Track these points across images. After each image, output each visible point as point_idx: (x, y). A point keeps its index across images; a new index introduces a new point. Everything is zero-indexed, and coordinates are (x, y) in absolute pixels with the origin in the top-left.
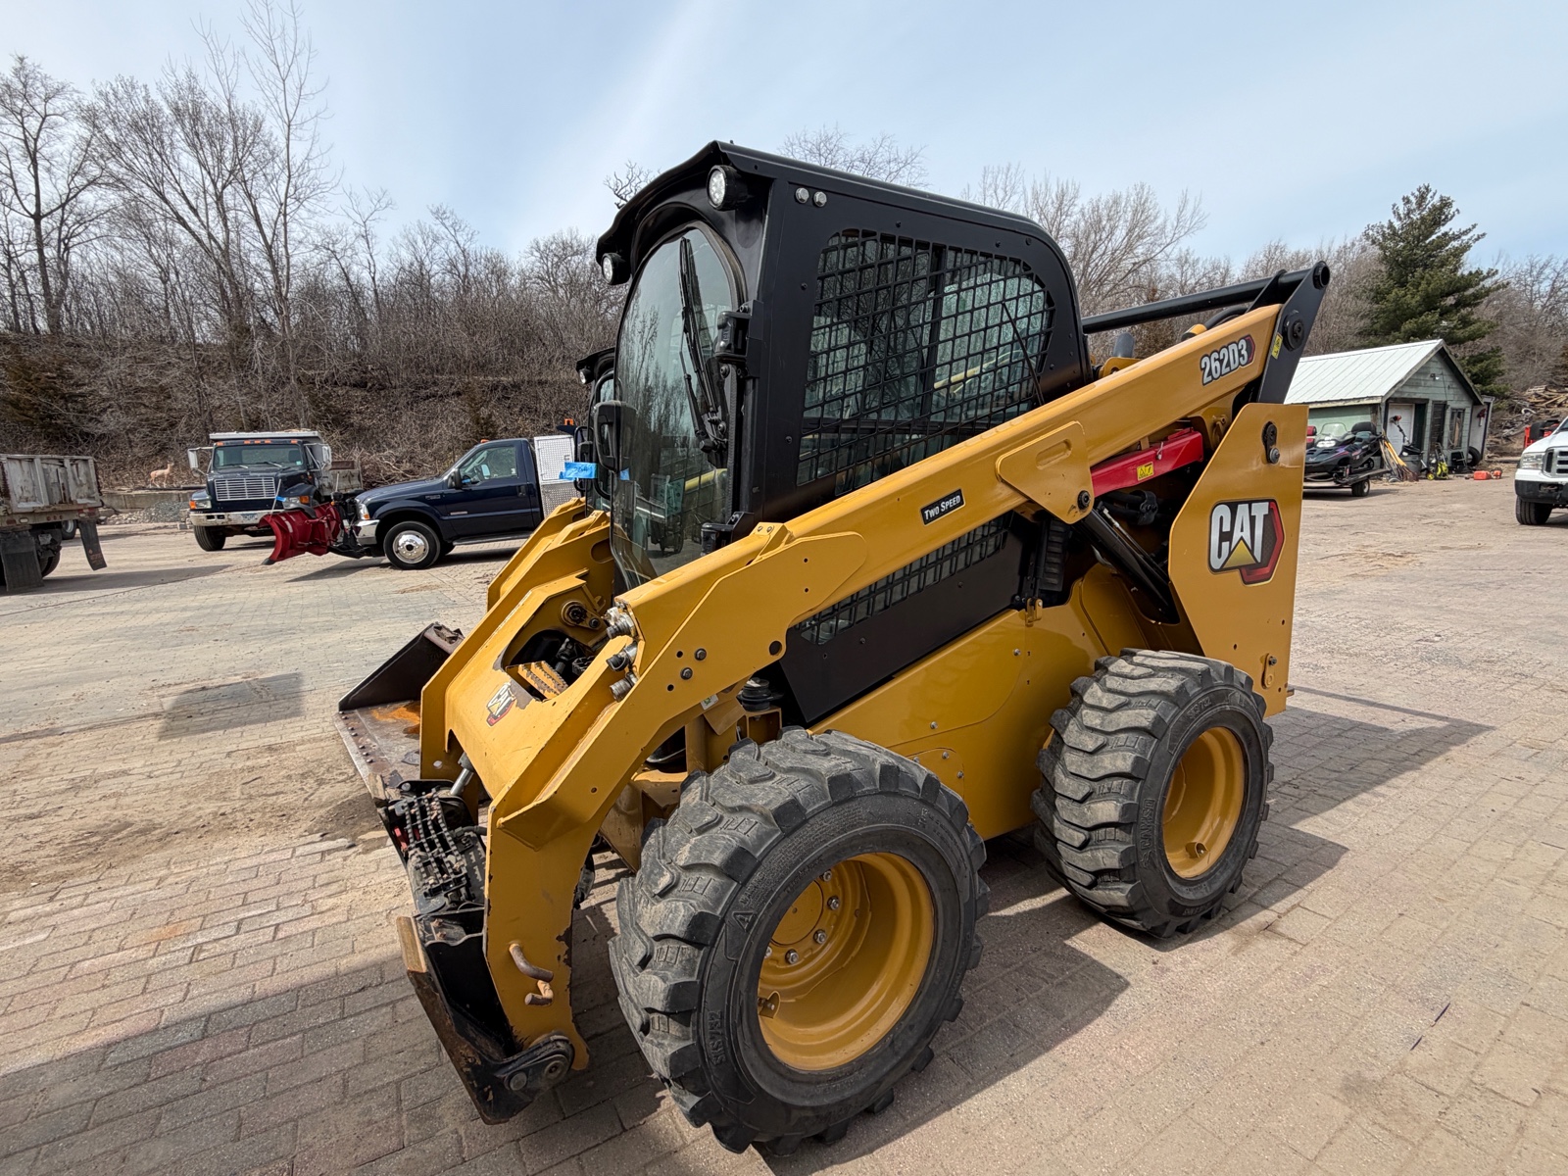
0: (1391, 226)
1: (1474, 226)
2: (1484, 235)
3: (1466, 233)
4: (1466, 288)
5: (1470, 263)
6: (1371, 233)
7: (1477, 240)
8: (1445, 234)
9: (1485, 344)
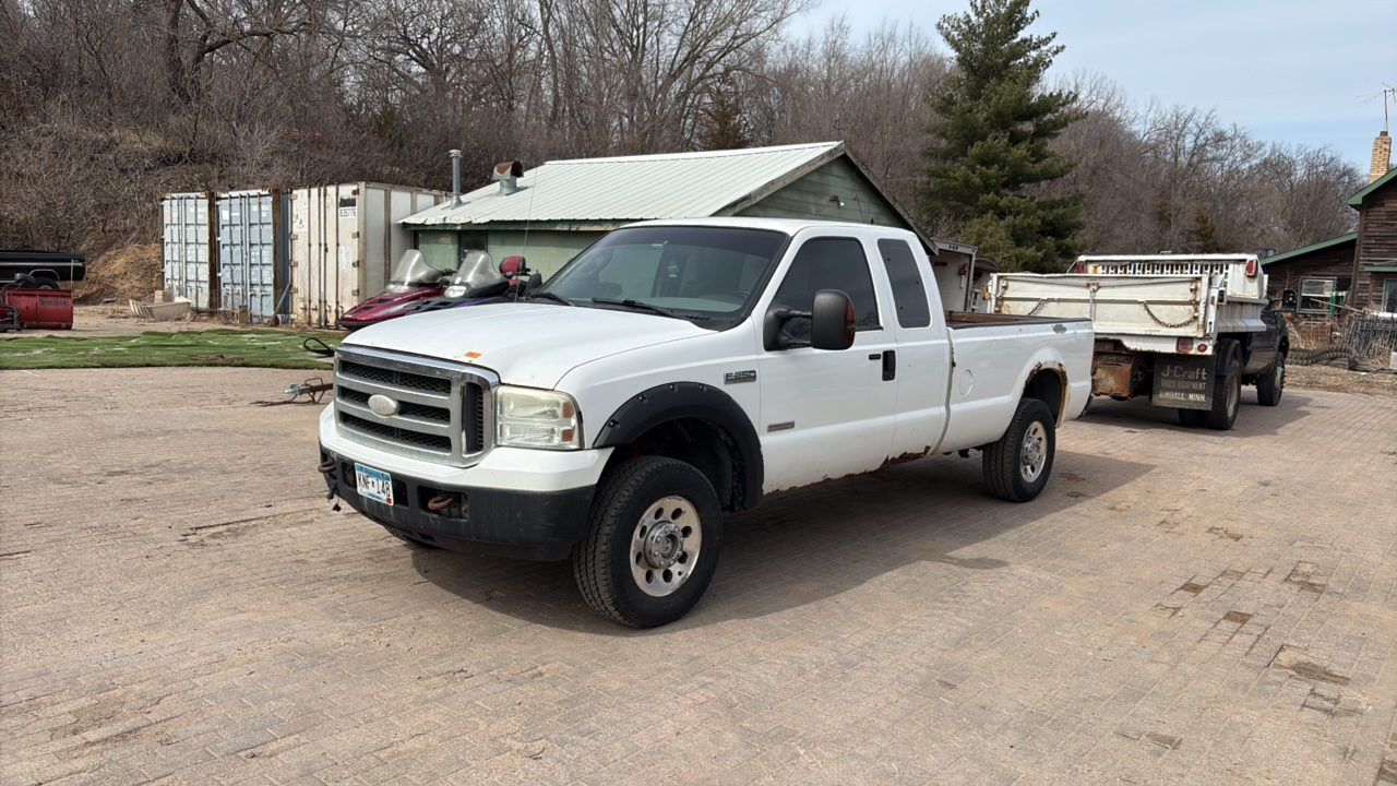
0: (968, 21)
1: (1054, 35)
2: (1063, 47)
3: (1046, 41)
4: (1045, 113)
5: (1050, 82)
6: (946, 25)
7: (1056, 53)
8: (1024, 41)
9: (1058, 191)
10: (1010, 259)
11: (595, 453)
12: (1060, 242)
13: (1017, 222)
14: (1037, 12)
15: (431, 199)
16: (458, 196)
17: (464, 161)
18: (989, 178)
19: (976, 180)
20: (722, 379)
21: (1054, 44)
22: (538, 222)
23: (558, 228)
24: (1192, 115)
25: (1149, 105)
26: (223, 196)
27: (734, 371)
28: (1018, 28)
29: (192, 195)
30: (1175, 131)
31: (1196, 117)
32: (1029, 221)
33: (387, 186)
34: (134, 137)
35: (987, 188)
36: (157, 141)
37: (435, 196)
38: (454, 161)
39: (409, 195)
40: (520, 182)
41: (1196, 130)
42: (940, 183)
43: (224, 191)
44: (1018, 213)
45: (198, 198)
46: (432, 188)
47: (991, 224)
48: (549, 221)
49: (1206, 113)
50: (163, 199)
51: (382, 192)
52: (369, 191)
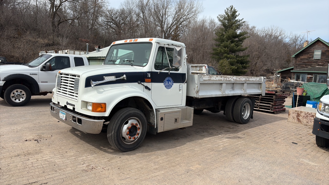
0: (224, 16)
6: (219, 17)
10: (228, 68)
11: (2, 82)
12: (243, 65)
13: (231, 60)
14: (239, 14)
15: (84, 53)
16: (88, 52)
17: (89, 46)
18: (225, 50)
19: (223, 51)
20: (29, 74)
21: (243, 21)
22: (96, 57)
23: (99, 58)
24: (299, 36)
25: (290, 34)
26: (48, 52)
27: (32, 73)
28: (236, 18)
29: (43, 52)
30: (295, 40)
31: (300, 37)
32: (234, 60)
33: (74, 50)
34: (42, 40)
35: (225, 53)
36: (46, 41)
37: (85, 52)
38: (87, 45)
39: (79, 52)
40: (100, 50)
41: (300, 40)
42: (215, 52)
43: (48, 51)
44: (231, 58)
45: (44, 52)
46: (84, 51)
47: (225, 61)
48: (97, 57)
49: (303, 36)
50: (39, 53)
51: (73, 51)
52: (70, 51)
